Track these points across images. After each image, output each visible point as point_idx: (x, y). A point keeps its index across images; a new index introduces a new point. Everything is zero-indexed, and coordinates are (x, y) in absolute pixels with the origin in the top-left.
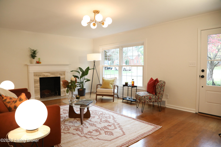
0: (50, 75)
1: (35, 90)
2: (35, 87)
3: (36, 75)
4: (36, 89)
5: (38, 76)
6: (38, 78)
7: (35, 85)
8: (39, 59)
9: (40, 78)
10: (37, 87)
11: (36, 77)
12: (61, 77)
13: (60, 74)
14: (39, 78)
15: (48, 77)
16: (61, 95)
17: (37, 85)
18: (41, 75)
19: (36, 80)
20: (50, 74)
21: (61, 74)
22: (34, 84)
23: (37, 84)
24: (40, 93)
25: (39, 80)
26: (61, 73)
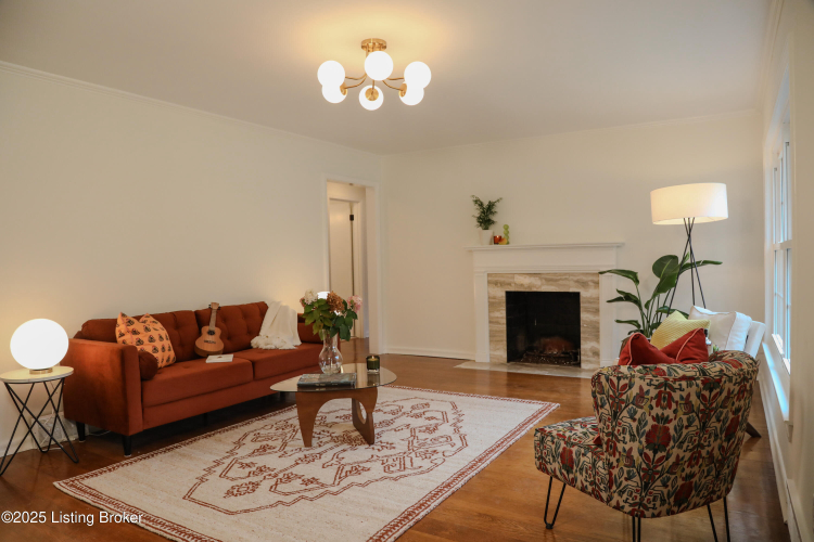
0: (543, 284)
1: (490, 331)
2: (490, 322)
3: (496, 283)
4: (496, 327)
5: (502, 284)
6: (501, 294)
7: (492, 315)
8: (506, 227)
9: (508, 293)
10: (498, 323)
11: (496, 289)
12: (584, 294)
13: (577, 281)
14: (504, 294)
15: (534, 290)
16: (583, 366)
17: (497, 314)
18: (510, 284)
19: (494, 298)
20: (541, 279)
21: (584, 284)
22: (489, 312)
23: (499, 311)
24: (505, 343)
25: (504, 299)
26: (585, 278)
